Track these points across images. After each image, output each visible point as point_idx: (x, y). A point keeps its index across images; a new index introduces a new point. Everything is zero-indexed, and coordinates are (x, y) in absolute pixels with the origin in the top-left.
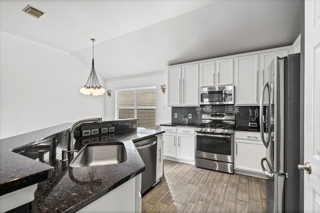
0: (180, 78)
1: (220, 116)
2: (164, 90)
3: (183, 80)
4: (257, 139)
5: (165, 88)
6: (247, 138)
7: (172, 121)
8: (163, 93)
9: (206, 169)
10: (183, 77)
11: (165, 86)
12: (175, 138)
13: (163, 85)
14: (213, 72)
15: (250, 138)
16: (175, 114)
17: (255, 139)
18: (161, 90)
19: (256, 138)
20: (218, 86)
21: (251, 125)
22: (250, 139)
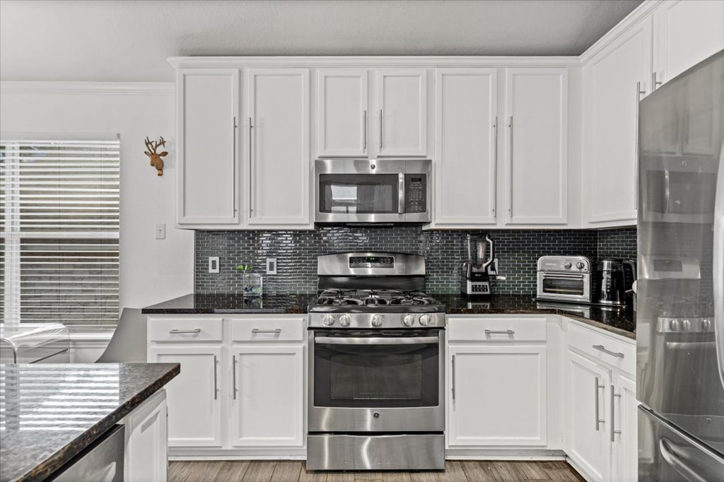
0: (234, 112)
1: (378, 264)
2: (158, 163)
3: (246, 123)
4: (513, 337)
5: (165, 154)
6: (484, 337)
7: (197, 286)
8: (157, 172)
9: (349, 471)
10: (248, 113)
11: (163, 143)
12: (216, 362)
13: (154, 138)
14: (362, 106)
15: (494, 337)
16: (211, 259)
17: (506, 337)
18: (148, 159)
19: (510, 333)
20: (378, 157)
21: (474, 288)
22: (492, 338)
